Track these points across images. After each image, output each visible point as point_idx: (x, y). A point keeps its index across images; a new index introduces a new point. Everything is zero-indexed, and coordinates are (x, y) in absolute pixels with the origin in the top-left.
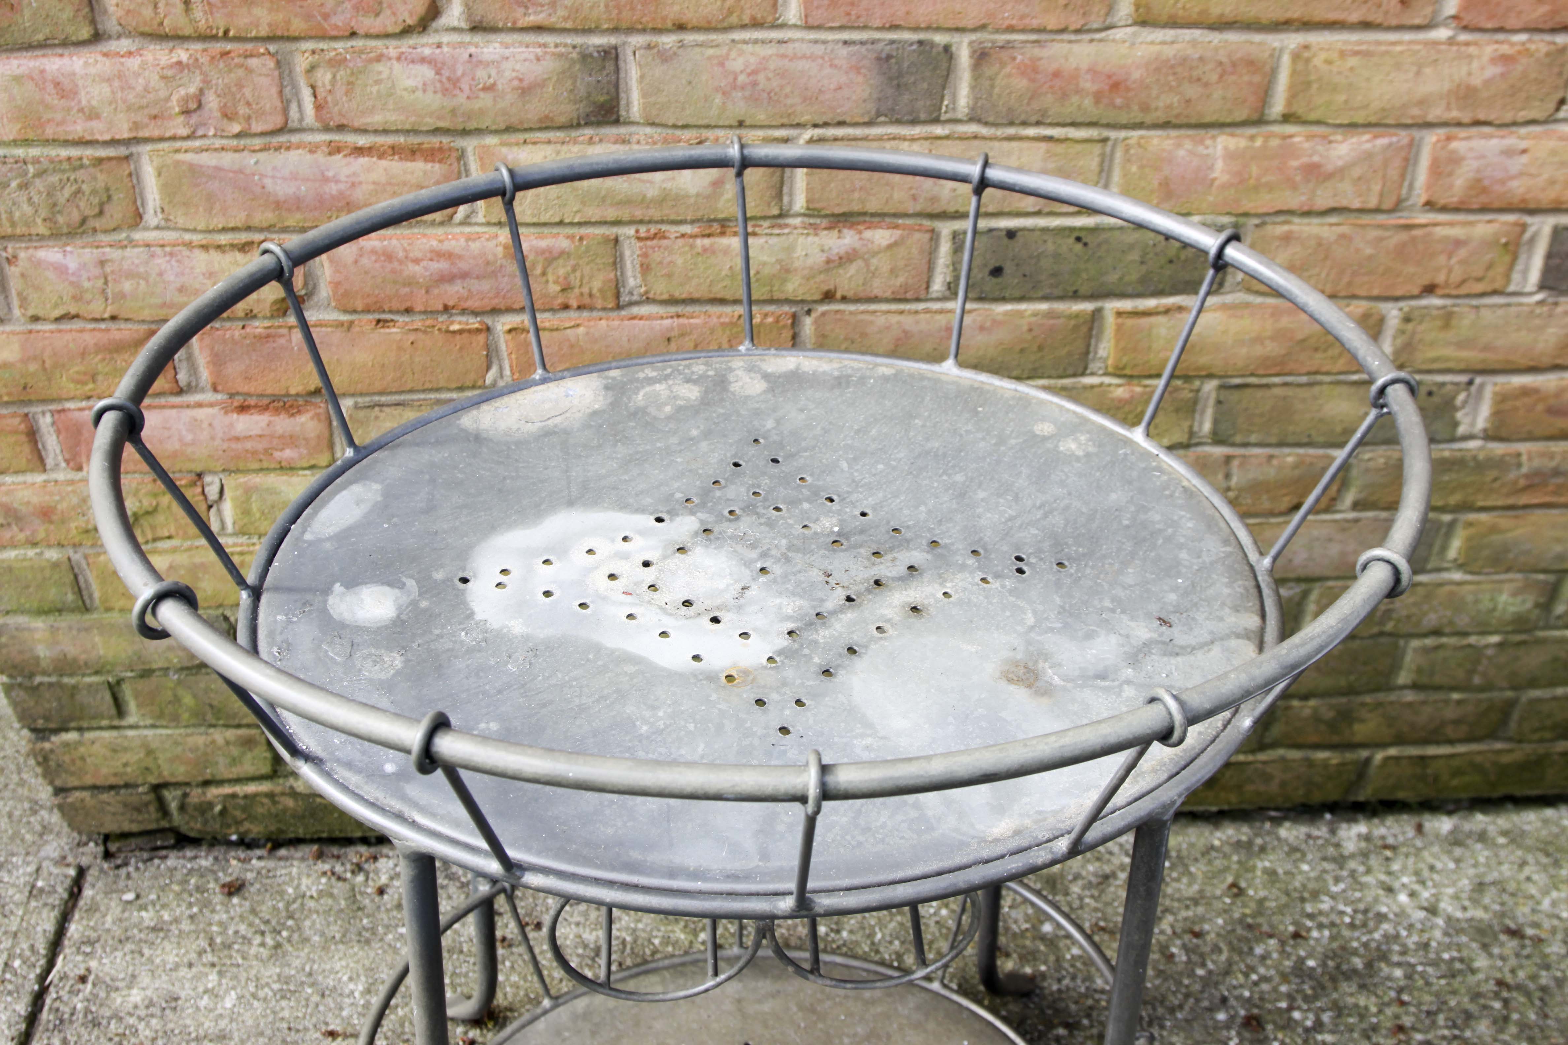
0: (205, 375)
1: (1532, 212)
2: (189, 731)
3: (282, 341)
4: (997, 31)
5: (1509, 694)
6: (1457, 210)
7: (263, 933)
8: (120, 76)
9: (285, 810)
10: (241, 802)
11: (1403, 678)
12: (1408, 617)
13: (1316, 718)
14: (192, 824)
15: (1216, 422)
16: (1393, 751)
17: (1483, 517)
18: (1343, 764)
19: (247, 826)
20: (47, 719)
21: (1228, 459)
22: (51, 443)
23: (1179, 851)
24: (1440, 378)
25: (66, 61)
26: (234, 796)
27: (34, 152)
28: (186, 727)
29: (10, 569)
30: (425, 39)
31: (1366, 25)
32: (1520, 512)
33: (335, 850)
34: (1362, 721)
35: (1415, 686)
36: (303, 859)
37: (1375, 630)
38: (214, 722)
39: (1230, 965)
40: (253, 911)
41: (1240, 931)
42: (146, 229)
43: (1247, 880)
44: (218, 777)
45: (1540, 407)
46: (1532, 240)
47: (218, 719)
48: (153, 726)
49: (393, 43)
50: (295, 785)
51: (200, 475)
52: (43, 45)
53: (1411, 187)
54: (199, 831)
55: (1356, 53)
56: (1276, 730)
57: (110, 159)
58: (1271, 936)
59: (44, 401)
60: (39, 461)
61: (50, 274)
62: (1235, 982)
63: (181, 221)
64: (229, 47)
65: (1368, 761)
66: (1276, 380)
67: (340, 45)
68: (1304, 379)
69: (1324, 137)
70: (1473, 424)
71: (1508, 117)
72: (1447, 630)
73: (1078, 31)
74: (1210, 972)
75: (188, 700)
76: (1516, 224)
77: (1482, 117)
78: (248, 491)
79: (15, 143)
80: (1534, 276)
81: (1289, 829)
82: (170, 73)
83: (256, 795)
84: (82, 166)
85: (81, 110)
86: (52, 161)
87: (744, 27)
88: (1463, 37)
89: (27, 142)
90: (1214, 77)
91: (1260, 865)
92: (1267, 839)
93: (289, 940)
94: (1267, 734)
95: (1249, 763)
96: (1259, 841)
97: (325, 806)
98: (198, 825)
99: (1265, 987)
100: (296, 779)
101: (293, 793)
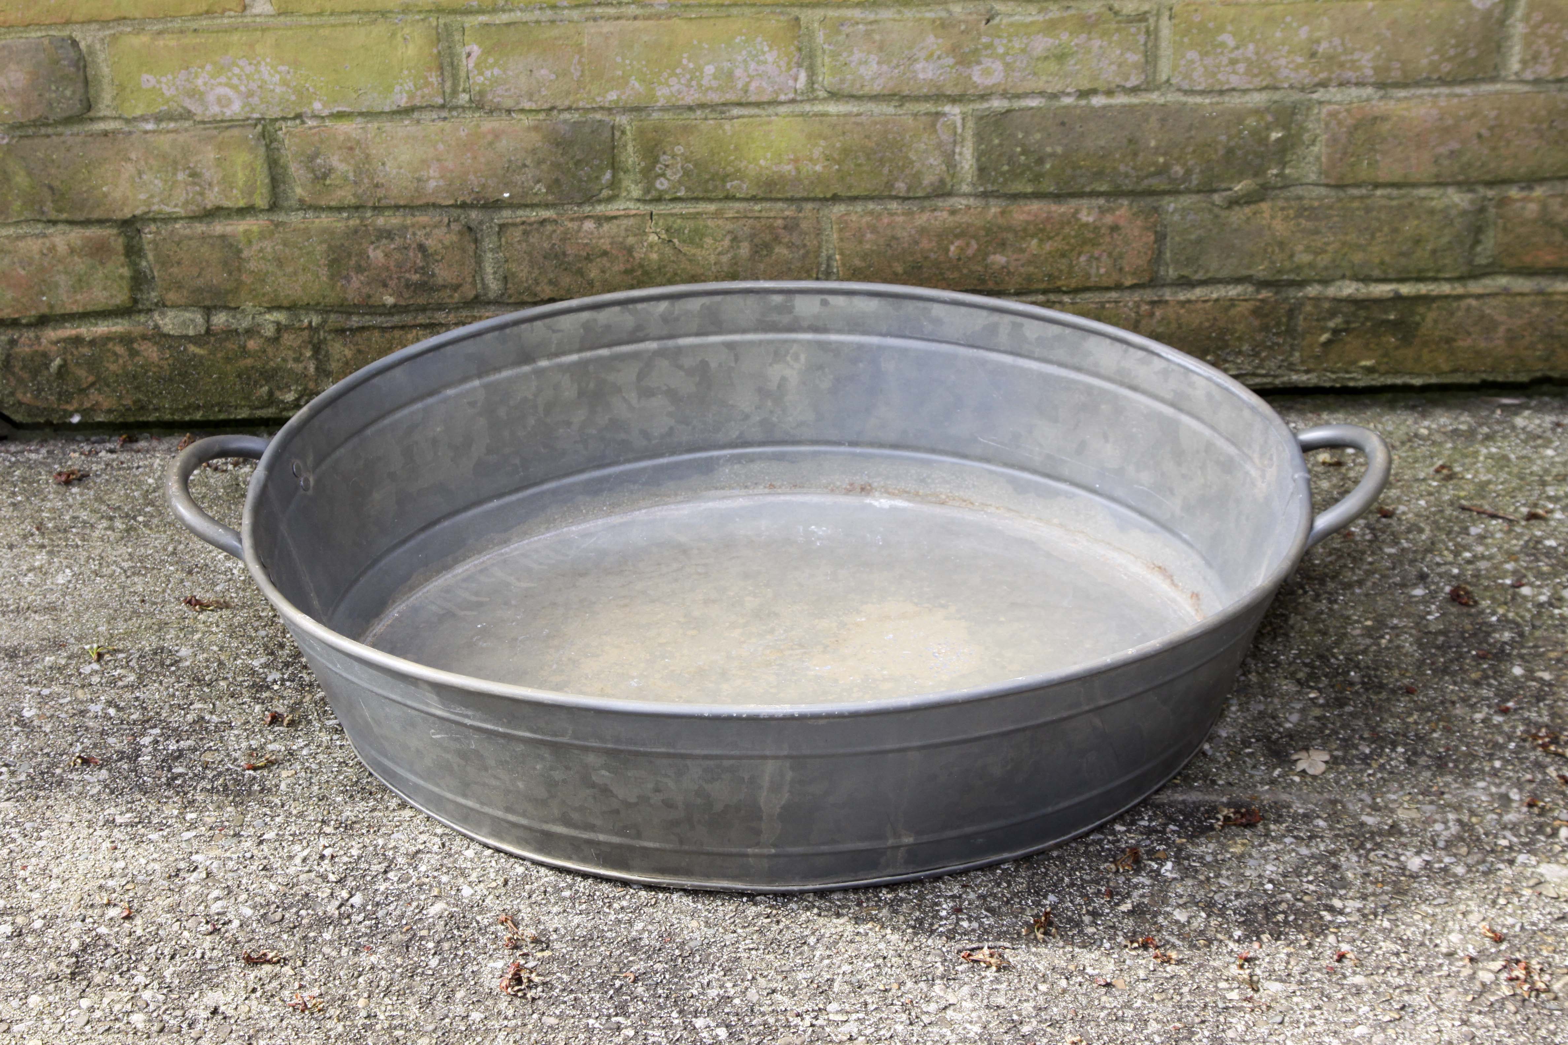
2: (21, 230)
7: (111, 519)
9: (145, 368)
10: (86, 350)
13: (1547, 219)
14: (19, 396)
19: (95, 396)
26: (77, 341)
28: (17, 223)
38: (53, 215)
39: (1433, 543)
40: (99, 499)
41: (1448, 511)
43: (1463, 465)
44: (59, 311)
47: (60, 211)
50: (161, 323)
54: (30, 410)
56: (1491, 243)
58: (1494, 516)
62: (1438, 559)
74: (1403, 550)
75: (21, 178)
81: (1528, 418)
83: (108, 338)
91: (1484, 451)
92: (1497, 427)
93: (146, 524)
94: (1479, 249)
95: (1460, 297)
96: (1485, 430)
97: (202, 357)
98: (28, 398)
99: (1483, 565)
100: (163, 314)
101: (159, 337)
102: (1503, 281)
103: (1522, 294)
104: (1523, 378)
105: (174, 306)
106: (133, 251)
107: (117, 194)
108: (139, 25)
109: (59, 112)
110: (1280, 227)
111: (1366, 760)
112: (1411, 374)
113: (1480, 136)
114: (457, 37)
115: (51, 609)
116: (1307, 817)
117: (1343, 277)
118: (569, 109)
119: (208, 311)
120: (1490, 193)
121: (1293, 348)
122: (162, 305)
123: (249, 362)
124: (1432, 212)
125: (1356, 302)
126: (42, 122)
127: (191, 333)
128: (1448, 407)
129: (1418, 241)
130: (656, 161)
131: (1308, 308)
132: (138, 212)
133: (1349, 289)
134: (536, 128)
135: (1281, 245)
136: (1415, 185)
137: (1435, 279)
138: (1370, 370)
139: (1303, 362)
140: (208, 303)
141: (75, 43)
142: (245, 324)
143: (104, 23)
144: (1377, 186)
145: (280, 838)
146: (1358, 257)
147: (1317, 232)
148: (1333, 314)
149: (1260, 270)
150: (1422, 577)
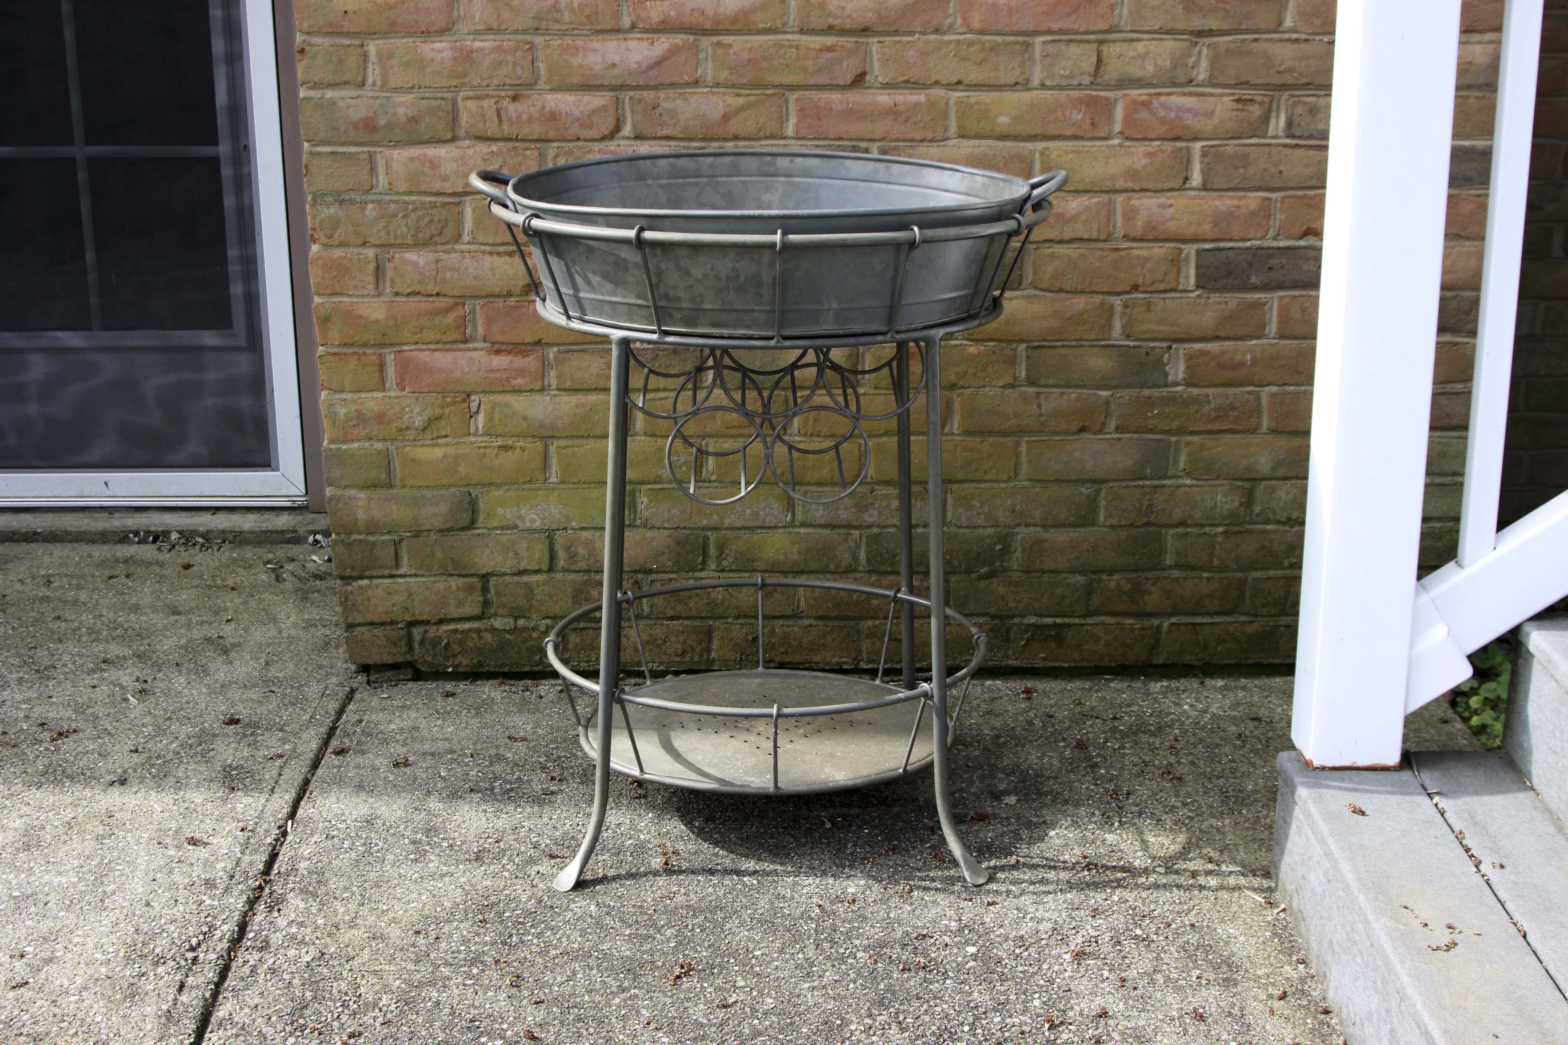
0: (480, 331)
1: (1183, 242)
2: (436, 579)
3: (524, 310)
4: (891, 141)
5: (1240, 574)
6: (1141, 240)
7: (469, 710)
8: (462, 158)
9: (485, 645)
10: (459, 636)
11: (1169, 560)
12: (1163, 510)
13: (1119, 590)
14: (426, 658)
15: (1028, 370)
16: (1174, 620)
17: (1195, 438)
18: (1143, 629)
19: (460, 659)
20: (353, 568)
21: (1038, 394)
22: (391, 372)
23: (1044, 689)
24: (1152, 344)
25: (437, 150)
26: (456, 631)
27: (413, 198)
28: (435, 575)
29: (353, 455)
30: (612, 143)
31: (1076, 137)
32: (1217, 436)
33: (512, 682)
34: (1150, 593)
35: (1177, 566)
37: (1144, 520)
38: (452, 572)
39: (1070, 727)
40: (462, 703)
41: (1078, 716)
42: (462, 243)
43: (1085, 700)
44: (449, 617)
45: (1213, 363)
46: (1187, 258)
47: (455, 570)
48: (416, 575)
49: (597, 144)
50: (494, 624)
51: (468, 396)
52: (427, 142)
53: (1114, 226)
54: (430, 666)
55: (1073, 152)
56: (1096, 600)
57: (450, 203)
58: (1097, 718)
59: (392, 345)
60: (382, 385)
61: (409, 268)
62: (1071, 733)
63: (481, 239)
64: (517, 144)
65: (1159, 627)
66: (1059, 344)
67: (571, 145)
68: (1074, 343)
69: (1063, 198)
70: (1177, 375)
71: (1159, 186)
72: (1189, 522)
73: (931, 141)
74: (1057, 730)
75: (439, 555)
76: (1175, 248)
77: (1145, 186)
78: (495, 405)
79: (405, 193)
80: (1192, 281)
81: (1116, 683)
82: (486, 157)
83: (470, 630)
84: (436, 207)
85: (440, 176)
86: (421, 203)
87: (767, 138)
88: (1127, 143)
89: (410, 193)
90: (1002, 165)
91: (1095, 695)
92: (1102, 687)
93: (485, 712)
94: (1091, 603)
95: (1083, 625)
96: (1097, 688)
97: (511, 640)
98: (429, 659)
99: (1091, 735)
100: (495, 620)
101: (493, 630)
102: (1102, 618)
103: (1110, 625)
104: (1113, 666)
105: (501, 616)
106: (485, 590)
107: (481, 563)
108: (499, 486)
109: (460, 524)
110: (1002, 590)
111: (1034, 800)
112: (1063, 661)
113: (1088, 550)
114: (638, 494)
115: (446, 739)
116: (1007, 818)
117: (1030, 614)
118: (685, 528)
119: (516, 618)
120: (1094, 577)
121: (1009, 648)
122: (495, 615)
124: (1069, 584)
125: (1036, 626)
126: (451, 529)
127: (508, 628)
128: (1081, 679)
129: (1063, 598)
130: (723, 552)
131: (1015, 629)
132: (489, 571)
133: (1033, 620)
134: (670, 536)
135: (1002, 598)
136: (1061, 572)
137: (1071, 616)
138: (1044, 659)
139: (1013, 654)
140: (516, 615)
141: (470, 494)
142: (532, 625)
143: (484, 485)
144: (1044, 572)
145: (559, 818)
146: (1037, 605)
147: (1018, 593)
148: (1026, 632)
149: (993, 610)
150: (1064, 739)
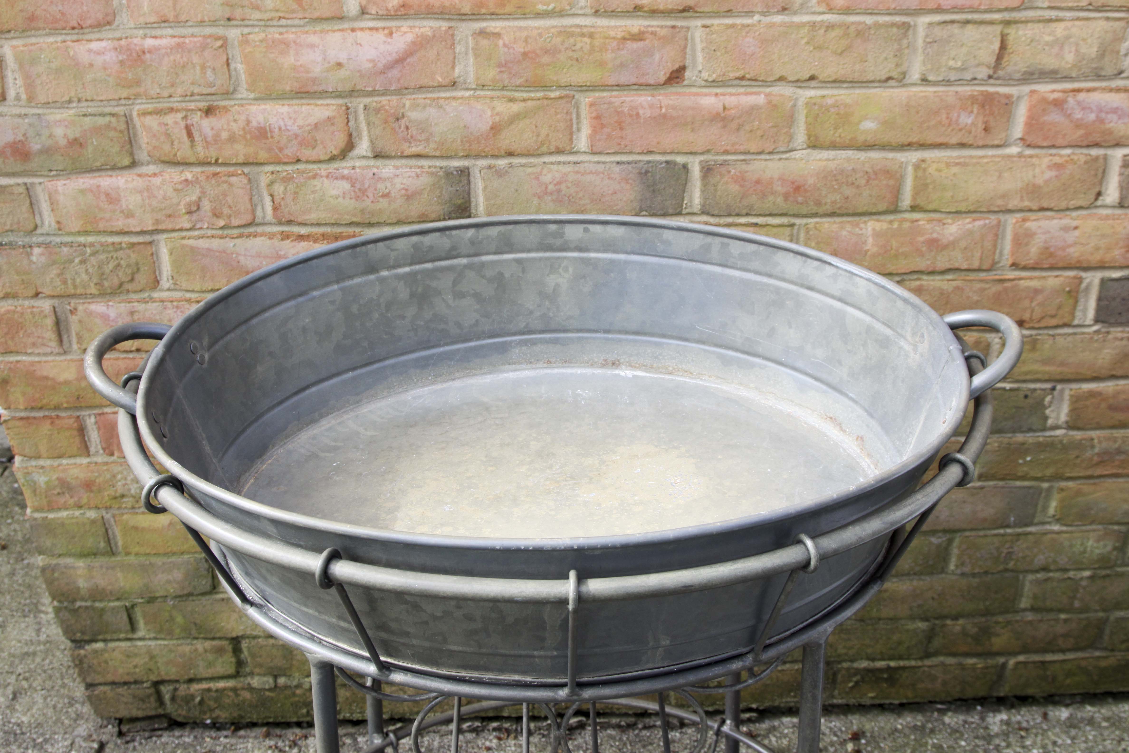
1: (1086, 269)
2: (179, 642)
4: (717, 154)
5: (1101, 614)
6: (1034, 269)
8: (148, 189)
9: (244, 701)
10: (214, 694)
11: (1024, 603)
12: (1024, 558)
13: (964, 633)
14: (180, 712)
16: (1021, 658)
17: (1070, 484)
18: (987, 668)
19: (217, 712)
20: (83, 633)
22: (94, 436)
23: (872, 732)
24: (1032, 386)
25: (114, 179)
26: (209, 690)
27: (91, 239)
28: (177, 639)
29: (63, 525)
30: (344, 164)
31: (962, 145)
32: (1097, 481)
33: (278, 731)
34: (998, 635)
35: (1033, 609)
36: (256, 737)
37: (1001, 567)
38: (197, 635)
42: (162, 290)
44: (199, 677)
45: (1103, 405)
46: (1088, 289)
47: (200, 633)
48: (156, 639)
49: (323, 166)
50: (251, 682)
52: (99, 170)
53: (1001, 253)
54: (185, 717)
55: (957, 164)
56: (937, 643)
57: (139, 244)
59: (90, 407)
60: (85, 449)
61: (98, 321)
63: (184, 285)
64: (218, 169)
65: (1004, 665)
67: (289, 168)
69: (940, 221)
70: (1058, 418)
71: (1063, 205)
72: (1052, 567)
73: (770, 153)
75: (179, 619)
76: (1075, 277)
77: (1045, 205)
79: (79, 233)
80: (1091, 313)
81: (951, 717)
82: (179, 187)
83: (224, 689)
84: (121, 249)
85: (122, 212)
86: (102, 245)
87: (551, 153)
88: (1029, 152)
89: (86, 233)
90: (863, 182)
91: (930, 741)
92: (936, 724)
94: (930, 645)
95: (919, 667)
96: (930, 725)
97: (272, 698)
98: (184, 712)
100: (252, 678)
101: (250, 688)
102: (941, 659)
103: (950, 665)
104: (949, 699)
105: (259, 674)
106: (237, 650)
107: (229, 626)
109: (198, 591)
112: (893, 699)
113: (933, 598)
117: (862, 659)
119: (275, 677)
120: (937, 622)
121: (835, 688)
122: (252, 674)
123: (297, 699)
124: (908, 631)
125: (867, 670)
126: (190, 594)
127: (267, 687)
129: (900, 643)
131: (844, 672)
132: (240, 634)
133: (864, 664)
136: (900, 619)
137: (908, 659)
138: (872, 698)
139: (839, 694)
140: (276, 673)
142: (295, 683)
146: (869, 651)
147: (849, 639)
148: (855, 674)
